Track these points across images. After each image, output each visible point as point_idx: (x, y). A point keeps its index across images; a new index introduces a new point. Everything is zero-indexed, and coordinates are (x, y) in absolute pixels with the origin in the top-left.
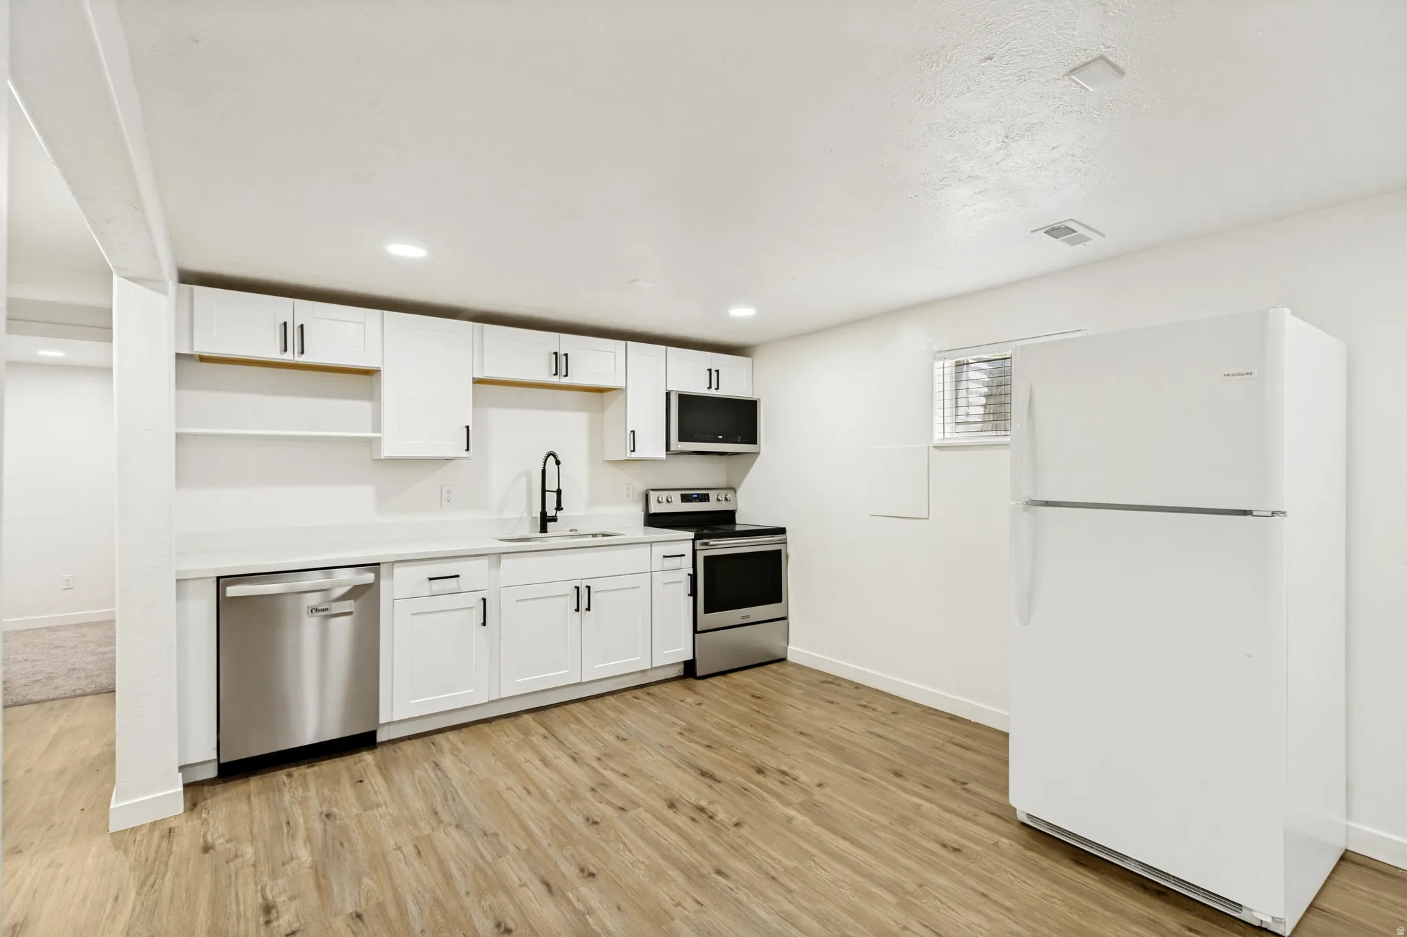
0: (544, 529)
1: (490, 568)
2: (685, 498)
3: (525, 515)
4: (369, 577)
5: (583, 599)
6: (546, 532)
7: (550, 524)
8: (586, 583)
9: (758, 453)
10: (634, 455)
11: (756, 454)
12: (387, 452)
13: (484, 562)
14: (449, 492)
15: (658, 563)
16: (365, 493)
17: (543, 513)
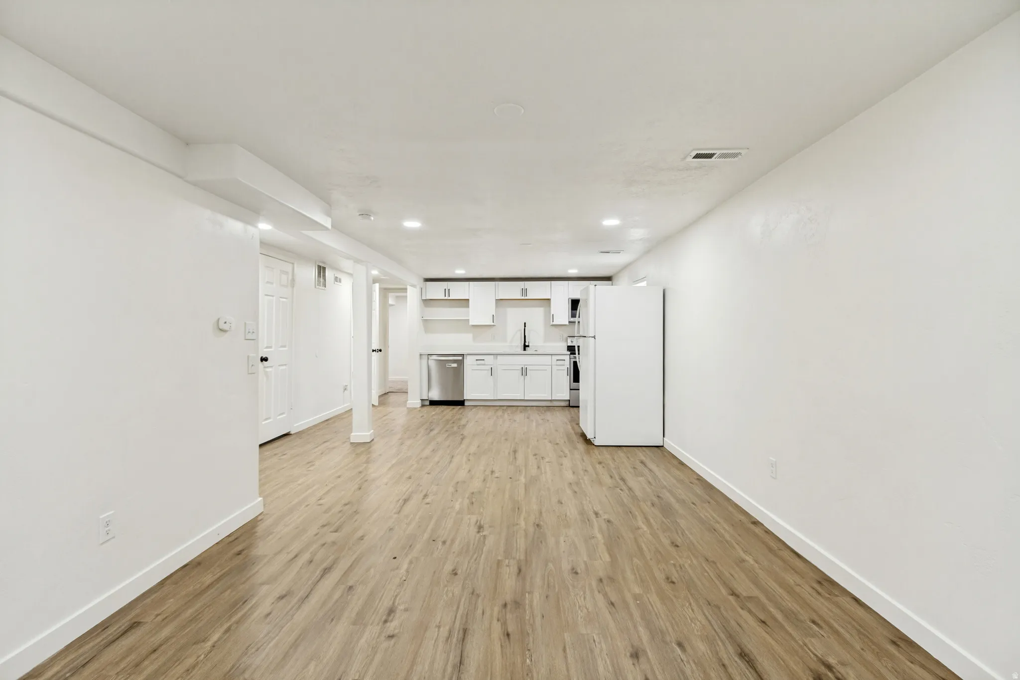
0: (525, 350)
1: (494, 358)
3: (520, 345)
4: (460, 358)
5: (524, 372)
7: (527, 348)
8: (526, 366)
10: (554, 323)
12: (471, 323)
13: (492, 356)
14: (494, 336)
15: (554, 362)
16: (470, 336)
17: (525, 344)
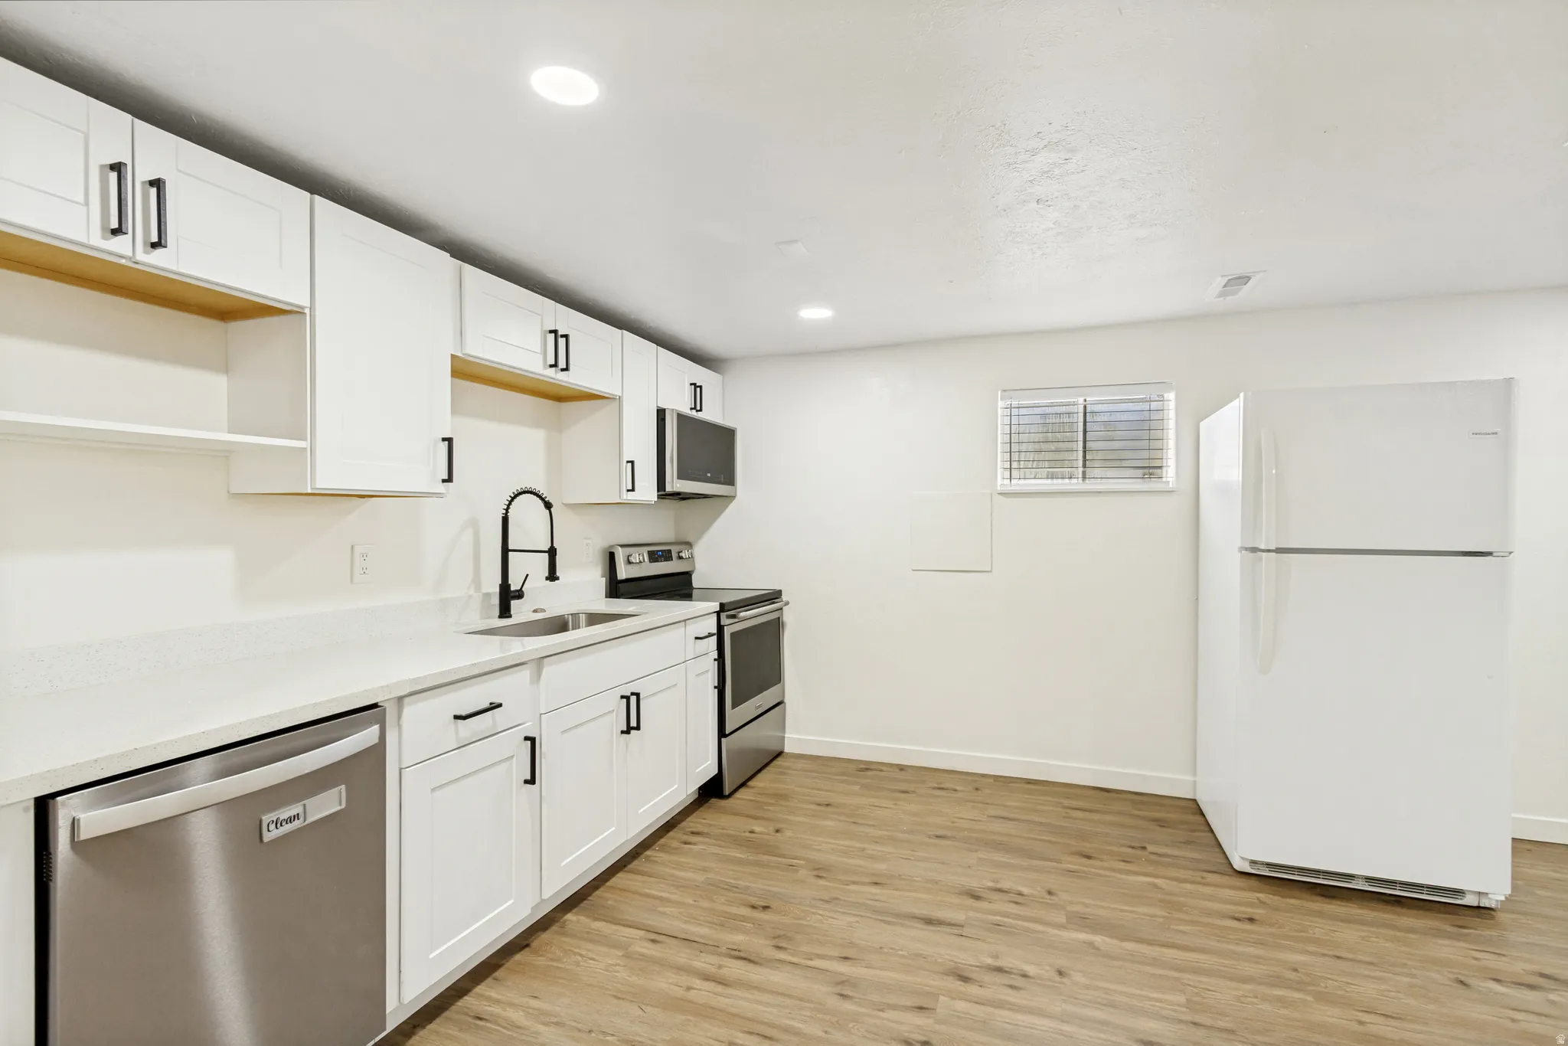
2: (654, 557)
3: (472, 592)
5: (633, 714)
6: (510, 616)
7: (514, 603)
8: (631, 688)
9: (734, 497)
10: (631, 496)
11: (731, 498)
14: (364, 556)
15: (691, 649)
17: (505, 587)
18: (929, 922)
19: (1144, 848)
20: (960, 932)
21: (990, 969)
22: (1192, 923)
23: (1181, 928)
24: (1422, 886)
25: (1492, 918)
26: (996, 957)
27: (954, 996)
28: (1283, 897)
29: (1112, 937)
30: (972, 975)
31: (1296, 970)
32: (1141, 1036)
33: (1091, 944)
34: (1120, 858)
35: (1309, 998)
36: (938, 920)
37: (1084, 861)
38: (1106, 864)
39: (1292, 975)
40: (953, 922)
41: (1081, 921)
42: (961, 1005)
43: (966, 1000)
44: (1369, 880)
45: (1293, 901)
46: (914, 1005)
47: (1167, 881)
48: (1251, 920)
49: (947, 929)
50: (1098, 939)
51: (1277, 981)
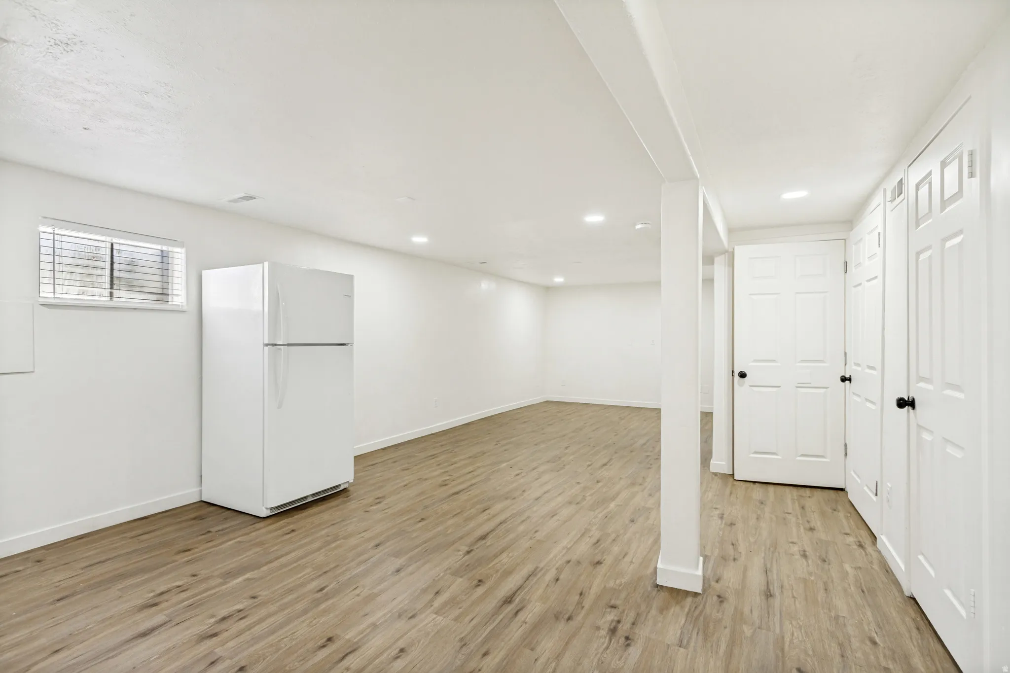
18: (144, 635)
19: (209, 532)
20: (174, 623)
21: (219, 622)
22: (276, 545)
23: (274, 549)
24: (320, 492)
25: (349, 491)
26: (213, 616)
27: (223, 643)
28: (291, 517)
29: (253, 571)
30: (216, 631)
31: (328, 536)
32: (316, 590)
33: (248, 579)
34: (206, 542)
35: (343, 541)
36: (148, 630)
37: (188, 553)
38: (201, 548)
39: (329, 538)
40: (160, 623)
41: (230, 575)
42: (231, 644)
43: (231, 640)
44: (313, 495)
45: (296, 517)
46: (207, 665)
47: (242, 537)
48: (293, 531)
49: (163, 628)
50: (248, 576)
51: (328, 543)
